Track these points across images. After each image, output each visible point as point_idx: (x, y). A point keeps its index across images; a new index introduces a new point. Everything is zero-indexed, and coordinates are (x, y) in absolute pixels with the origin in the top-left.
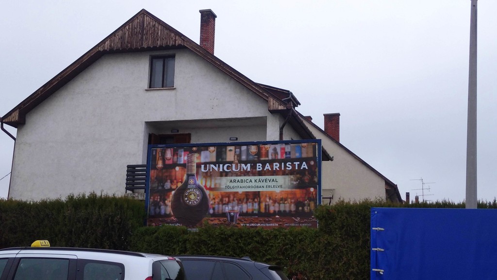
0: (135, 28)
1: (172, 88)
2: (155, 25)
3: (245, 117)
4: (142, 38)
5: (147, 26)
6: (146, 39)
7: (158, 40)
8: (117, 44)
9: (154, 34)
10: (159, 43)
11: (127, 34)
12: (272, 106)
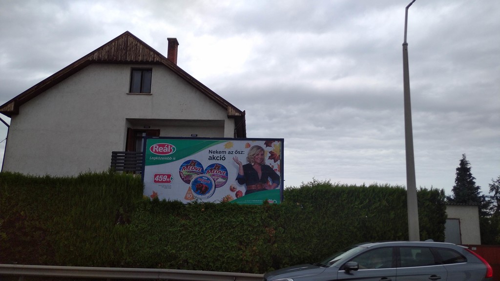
0: (120, 45)
2: (137, 45)
4: (126, 53)
5: (130, 44)
6: (129, 55)
7: (139, 56)
8: (104, 55)
9: (136, 51)
10: (140, 58)
11: (113, 49)
12: (230, 113)
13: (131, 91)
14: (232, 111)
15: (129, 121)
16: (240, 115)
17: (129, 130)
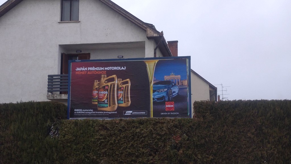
1: (77, 21)
3: (130, 41)
12: (149, 34)
13: (62, 19)
14: (150, 32)
15: (62, 47)
16: (158, 36)
17: (62, 55)
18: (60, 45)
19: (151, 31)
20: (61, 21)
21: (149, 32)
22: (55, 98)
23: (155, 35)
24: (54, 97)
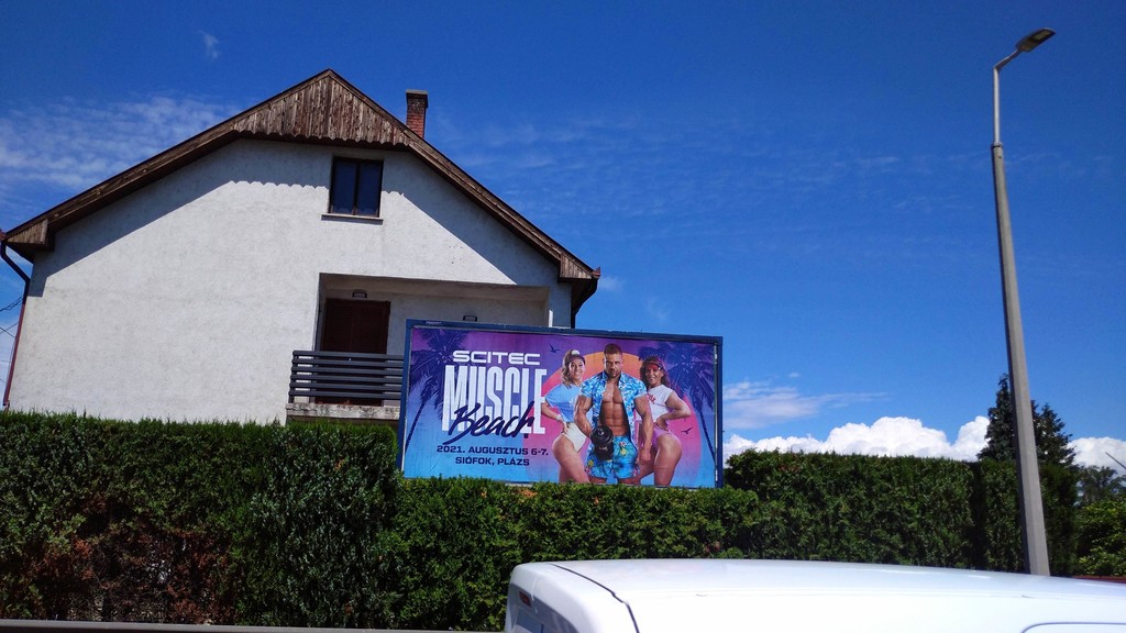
0: (312, 100)
1: (375, 217)
2: (351, 103)
4: (326, 120)
5: (336, 101)
6: (334, 124)
7: (357, 129)
8: (270, 120)
9: (350, 118)
10: (360, 135)
12: (567, 272)
13: (333, 209)
14: (570, 268)
16: (589, 277)
17: (321, 301)
18: (321, 274)
19: (571, 264)
20: (329, 212)
21: (566, 266)
22: (311, 414)
23: (582, 275)
24: (306, 410)
